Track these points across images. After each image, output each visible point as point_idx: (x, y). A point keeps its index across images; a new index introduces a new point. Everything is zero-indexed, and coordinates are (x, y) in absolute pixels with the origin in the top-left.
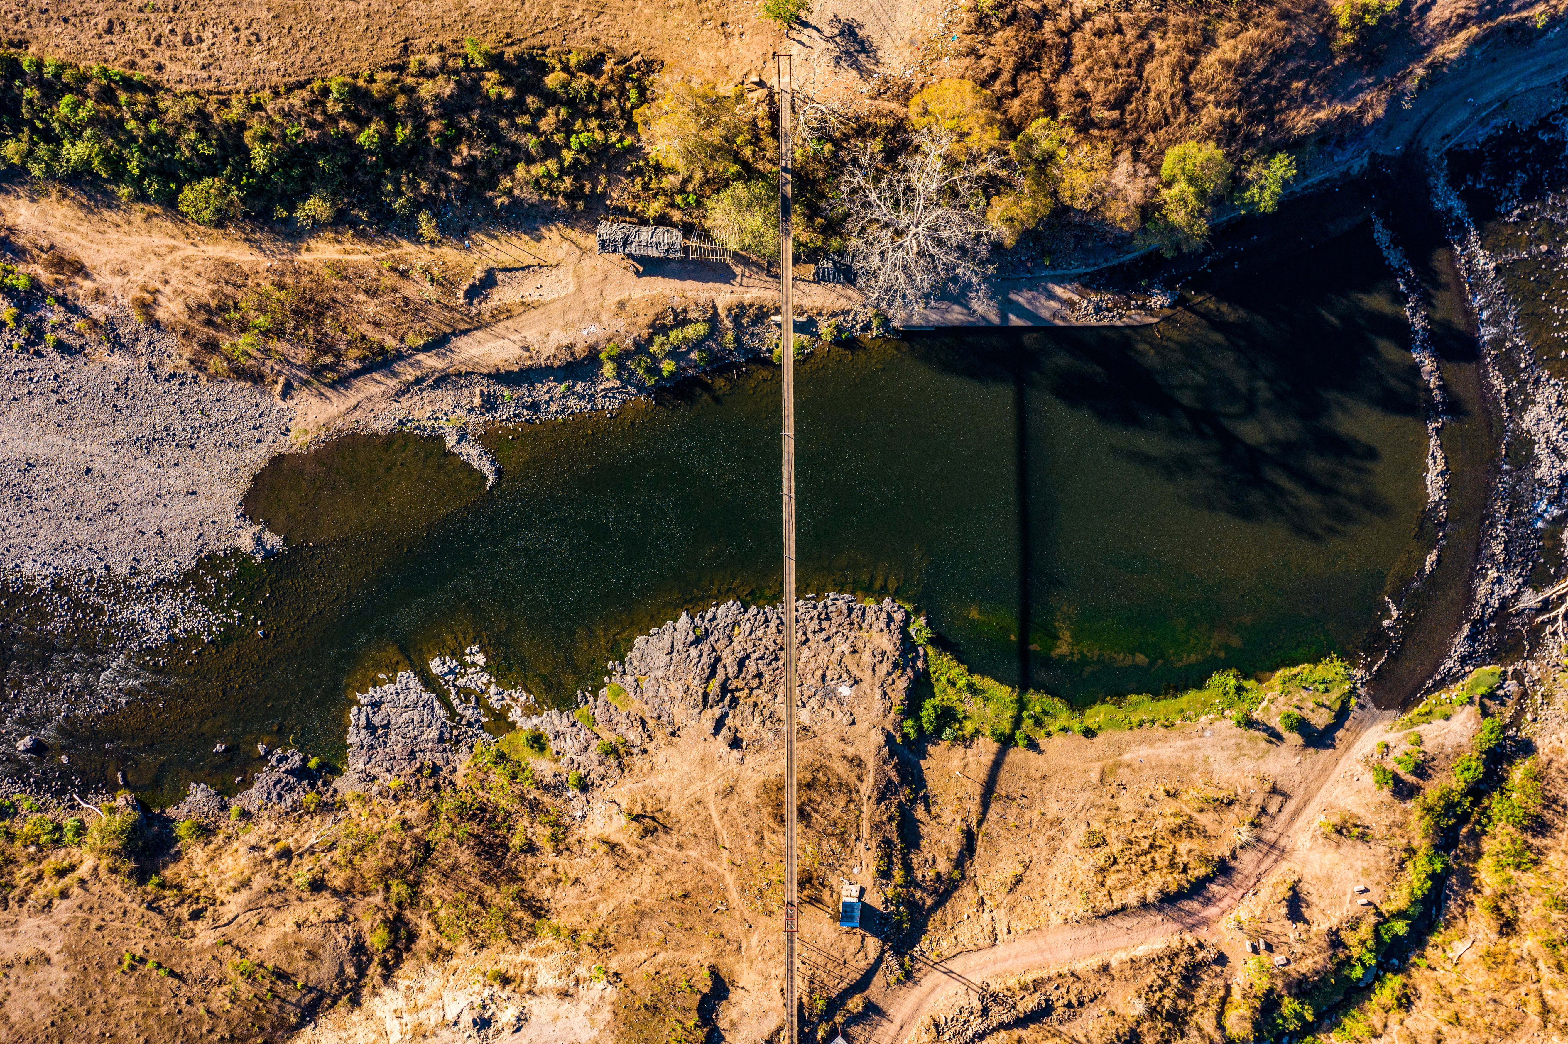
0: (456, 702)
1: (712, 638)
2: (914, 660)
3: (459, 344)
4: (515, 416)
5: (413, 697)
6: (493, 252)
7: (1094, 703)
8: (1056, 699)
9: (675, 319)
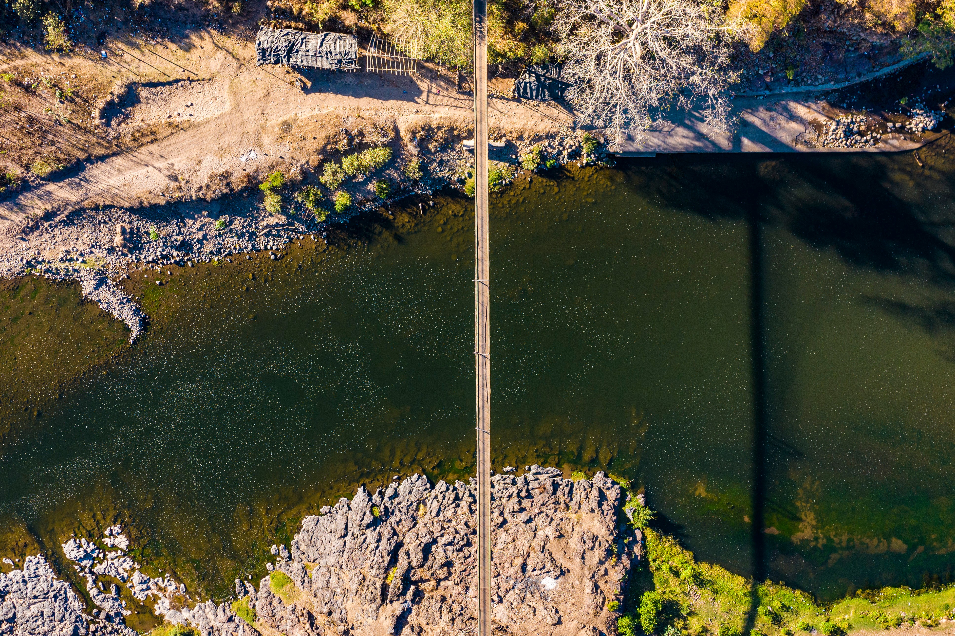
0: (93, 592)
1: (393, 520)
2: (630, 545)
3: (96, 172)
4: (163, 257)
5: (43, 586)
6: (135, 64)
7: (843, 597)
8: (798, 592)
9: (350, 143)
